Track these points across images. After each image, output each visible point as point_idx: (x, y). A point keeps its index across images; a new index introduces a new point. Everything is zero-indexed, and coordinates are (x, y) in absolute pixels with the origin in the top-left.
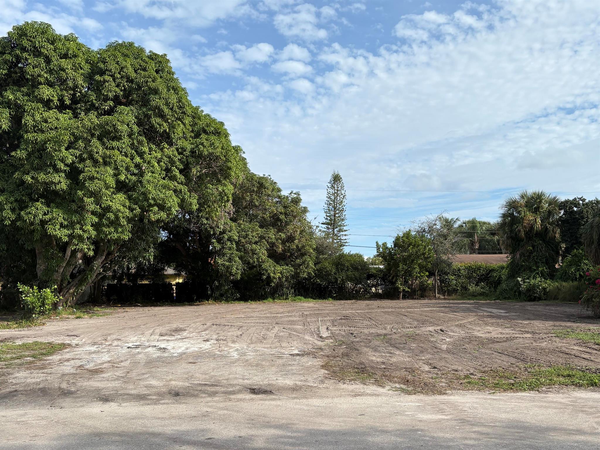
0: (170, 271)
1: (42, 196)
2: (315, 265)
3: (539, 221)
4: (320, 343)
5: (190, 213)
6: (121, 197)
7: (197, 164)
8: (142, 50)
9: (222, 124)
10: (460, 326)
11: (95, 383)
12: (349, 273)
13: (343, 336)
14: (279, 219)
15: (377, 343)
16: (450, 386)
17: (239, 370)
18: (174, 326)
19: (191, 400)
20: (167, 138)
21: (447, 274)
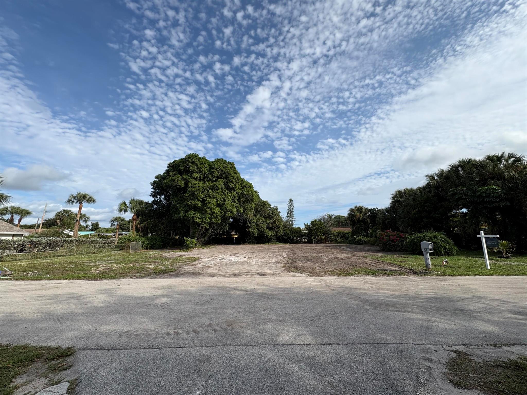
0: (233, 233)
1: (193, 208)
2: (283, 231)
3: (361, 216)
4: (283, 259)
5: (240, 213)
6: (218, 208)
7: (243, 197)
8: (226, 161)
9: (251, 184)
10: (332, 253)
11: (209, 271)
12: (295, 234)
13: (291, 257)
14: (270, 215)
15: (302, 259)
16: (325, 274)
17: (256, 268)
18: (234, 252)
19: (240, 277)
20: (233, 189)
21: (329, 234)
